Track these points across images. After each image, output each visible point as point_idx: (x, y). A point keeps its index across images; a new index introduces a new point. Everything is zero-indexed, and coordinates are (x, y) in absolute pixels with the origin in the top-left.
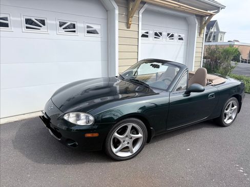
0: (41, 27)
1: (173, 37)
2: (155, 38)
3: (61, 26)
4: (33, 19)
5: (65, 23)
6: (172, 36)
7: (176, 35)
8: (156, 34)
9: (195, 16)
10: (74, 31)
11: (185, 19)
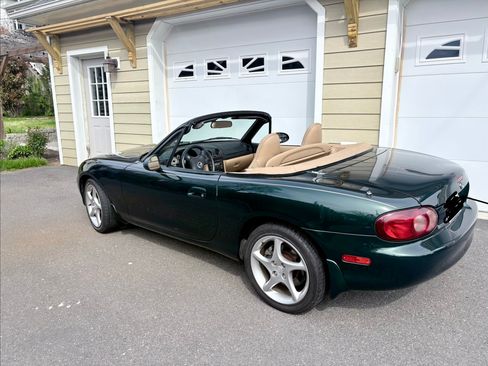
0: (222, 70)
3: (244, 65)
5: (250, 59)
10: (262, 70)
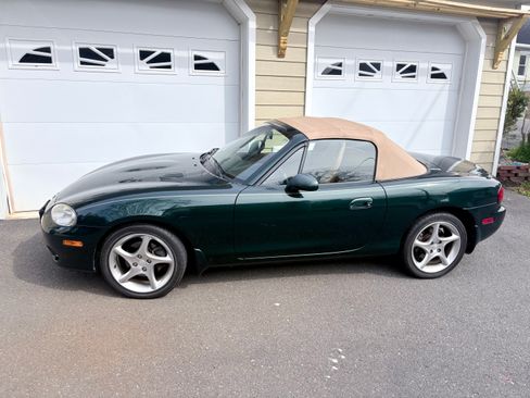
0: (106, 61)
1: (414, 71)
2: (360, 75)
3: (142, 58)
4: (93, 48)
6: (412, 69)
7: (424, 67)
8: (363, 67)
9: (477, 21)
11: (453, 29)
